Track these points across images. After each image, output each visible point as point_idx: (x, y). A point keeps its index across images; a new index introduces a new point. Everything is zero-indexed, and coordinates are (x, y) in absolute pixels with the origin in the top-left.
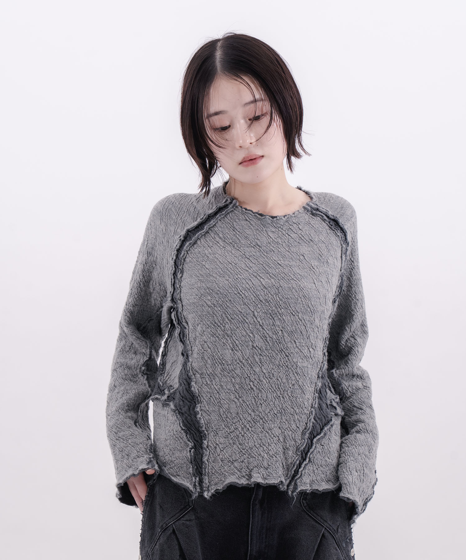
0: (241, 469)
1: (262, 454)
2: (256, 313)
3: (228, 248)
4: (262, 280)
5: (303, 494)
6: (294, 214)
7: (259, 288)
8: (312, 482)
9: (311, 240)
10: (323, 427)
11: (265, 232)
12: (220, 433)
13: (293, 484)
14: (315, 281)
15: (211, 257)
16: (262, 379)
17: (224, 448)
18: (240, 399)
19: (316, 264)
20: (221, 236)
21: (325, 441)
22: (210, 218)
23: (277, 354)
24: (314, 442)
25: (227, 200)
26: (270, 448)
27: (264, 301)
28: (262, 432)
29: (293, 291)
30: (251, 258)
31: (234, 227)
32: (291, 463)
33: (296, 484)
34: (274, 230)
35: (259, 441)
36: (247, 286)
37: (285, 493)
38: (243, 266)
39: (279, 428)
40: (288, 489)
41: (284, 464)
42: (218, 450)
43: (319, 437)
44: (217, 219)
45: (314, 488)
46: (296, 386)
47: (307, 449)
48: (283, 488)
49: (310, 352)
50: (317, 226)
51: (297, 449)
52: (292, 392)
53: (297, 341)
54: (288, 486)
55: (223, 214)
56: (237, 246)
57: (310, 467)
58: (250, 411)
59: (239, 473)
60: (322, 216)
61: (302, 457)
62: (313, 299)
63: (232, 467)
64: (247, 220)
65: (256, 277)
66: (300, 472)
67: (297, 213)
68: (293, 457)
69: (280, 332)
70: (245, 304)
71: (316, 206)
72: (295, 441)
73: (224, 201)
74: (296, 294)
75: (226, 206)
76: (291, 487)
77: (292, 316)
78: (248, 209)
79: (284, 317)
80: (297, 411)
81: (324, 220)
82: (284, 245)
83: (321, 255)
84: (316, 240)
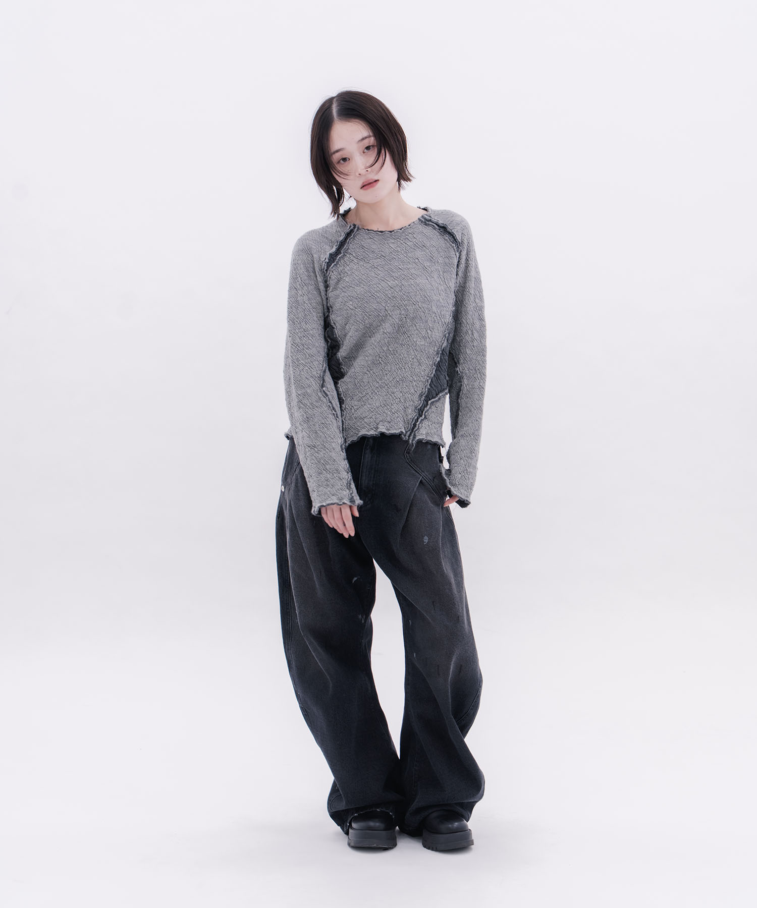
0: (370, 423)
1: (386, 411)
2: (387, 308)
3: (361, 263)
4: (388, 282)
5: (420, 442)
6: (409, 225)
7: (387, 289)
8: (427, 434)
9: (424, 246)
10: (439, 392)
11: (386, 244)
12: (355, 398)
13: (413, 434)
14: (428, 277)
15: (349, 273)
16: (388, 355)
17: (358, 409)
18: (371, 371)
19: (428, 264)
20: (354, 255)
21: (438, 404)
22: (342, 244)
23: (401, 336)
24: (429, 403)
25: (350, 226)
26: (392, 407)
27: (392, 298)
28: (386, 395)
29: (412, 286)
30: (378, 267)
31: (362, 246)
32: (411, 419)
33: (415, 435)
34: (393, 241)
35: (384, 402)
36: (378, 289)
37: (407, 441)
38: (373, 274)
39: (401, 392)
40: (409, 439)
41: (405, 419)
42: (353, 411)
43: (433, 400)
44: (348, 243)
45: (428, 439)
46: (415, 360)
47: (423, 408)
48: (405, 438)
49: (428, 333)
50: (429, 234)
51: (416, 408)
52: (411, 364)
53: (417, 325)
54: (409, 437)
55: (352, 238)
56: (367, 260)
57: (426, 423)
58: (378, 380)
59: (368, 427)
60: (433, 226)
61: (419, 414)
62: (428, 291)
63: (363, 422)
64: (371, 238)
65: (384, 281)
66: (417, 426)
67: (413, 224)
68: (412, 414)
69: (404, 319)
70: (378, 302)
71: (429, 218)
72: (414, 402)
73: (348, 228)
74: (414, 288)
75: (352, 231)
76: (411, 437)
77: (414, 306)
78: (369, 229)
79: (408, 307)
80: (415, 379)
81: (435, 229)
82: (403, 252)
83: (433, 257)
84: (428, 245)
